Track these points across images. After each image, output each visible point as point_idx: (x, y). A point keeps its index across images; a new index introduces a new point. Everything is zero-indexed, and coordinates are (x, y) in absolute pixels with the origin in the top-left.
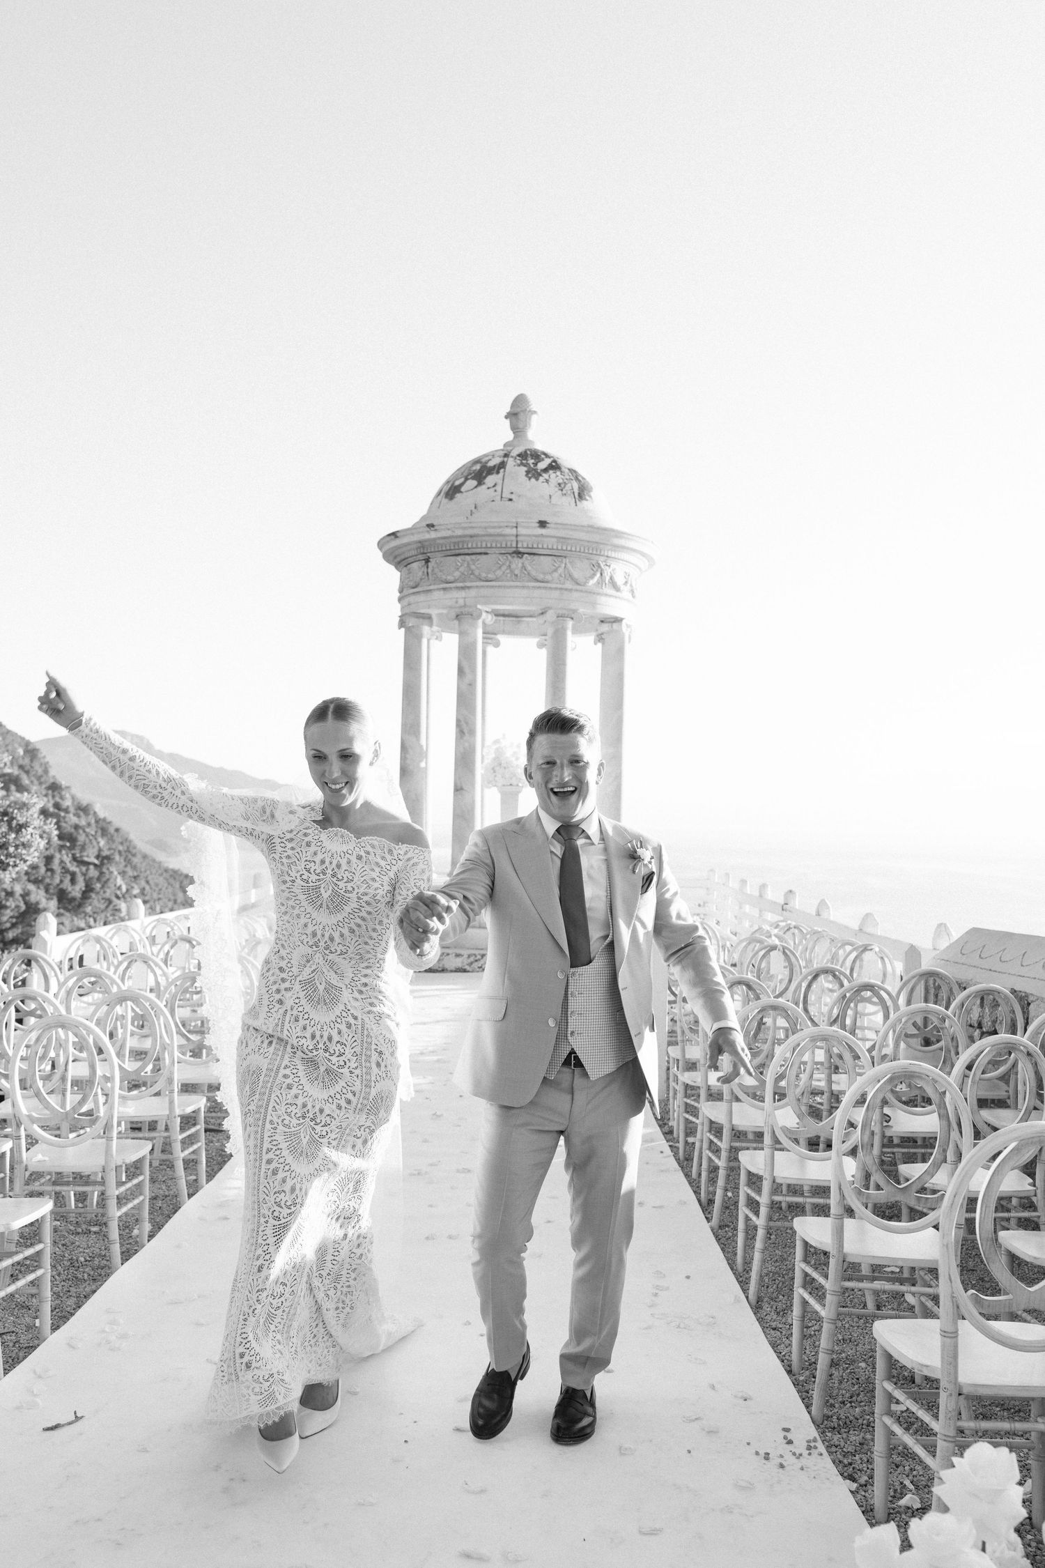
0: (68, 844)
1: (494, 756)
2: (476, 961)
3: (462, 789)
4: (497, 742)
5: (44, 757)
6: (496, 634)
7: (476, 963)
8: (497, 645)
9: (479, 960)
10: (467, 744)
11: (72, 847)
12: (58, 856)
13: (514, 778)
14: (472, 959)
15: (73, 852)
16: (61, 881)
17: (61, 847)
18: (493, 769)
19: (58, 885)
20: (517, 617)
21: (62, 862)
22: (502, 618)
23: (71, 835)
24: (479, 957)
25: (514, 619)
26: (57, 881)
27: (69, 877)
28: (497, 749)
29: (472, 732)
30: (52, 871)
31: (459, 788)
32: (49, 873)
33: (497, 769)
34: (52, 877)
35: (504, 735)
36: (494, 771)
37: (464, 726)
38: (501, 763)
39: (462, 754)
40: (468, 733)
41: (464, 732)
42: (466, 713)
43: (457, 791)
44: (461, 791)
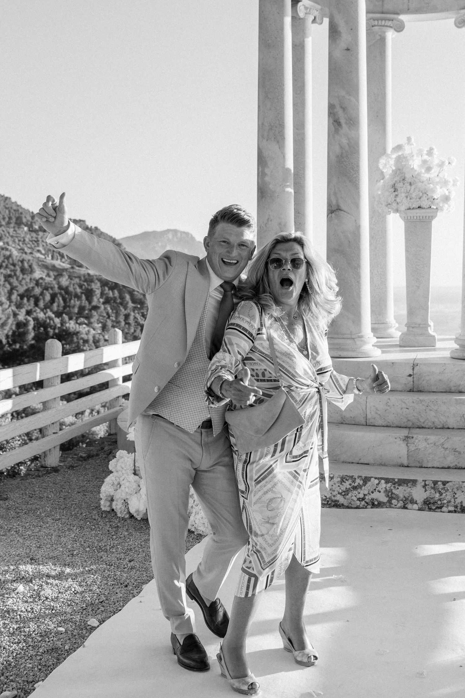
0: (139, 306)
1: (394, 168)
2: (355, 488)
3: (339, 209)
4: (399, 147)
5: (125, 249)
6: (398, 14)
7: (355, 492)
8: (400, 28)
9: (360, 487)
10: (344, 141)
11: (142, 308)
12: (132, 314)
13: (424, 198)
14: (347, 485)
15: (142, 311)
16: (135, 331)
17: (134, 309)
18: (394, 186)
19: (133, 333)
21: (135, 318)
23: (141, 300)
24: (359, 481)
26: (132, 331)
27: (140, 328)
28: (399, 159)
29: (354, 122)
30: (129, 324)
31: (334, 208)
32: (127, 326)
33: (398, 186)
34: (129, 329)
35: (409, 139)
36: (393, 190)
37: (340, 113)
38: (405, 178)
39: (337, 157)
40: (346, 123)
41: (340, 122)
42: (343, 93)
43: (332, 213)
44: (337, 213)
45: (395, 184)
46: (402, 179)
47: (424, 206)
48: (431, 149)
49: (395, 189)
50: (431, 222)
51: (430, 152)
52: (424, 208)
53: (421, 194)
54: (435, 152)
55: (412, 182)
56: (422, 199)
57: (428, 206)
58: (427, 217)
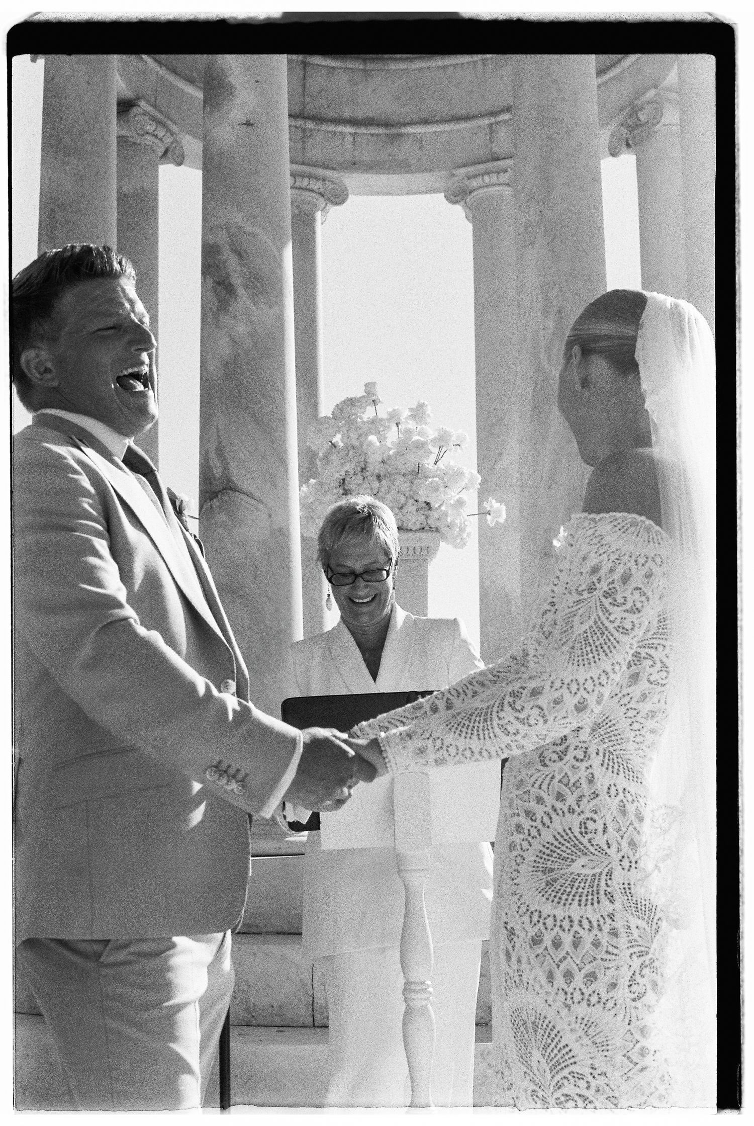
3: (229, 487)
4: (350, 402)
8: (338, 197)
10: (242, 329)
13: (411, 507)
20: (387, 125)
22: (349, 129)
25: (381, 131)
31: (217, 486)
35: (369, 388)
36: (342, 492)
37: (233, 264)
38: (366, 462)
39: (225, 365)
40: (246, 287)
41: (230, 285)
42: (238, 219)
43: (211, 500)
44: (225, 498)
45: (344, 480)
46: (359, 469)
47: (410, 526)
48: (421, 407)
49: (345, 490)
50: (425, 561)
51: (418, 413)
52: (411, 530)
53: (403, 499)
54: (429, 410)
55: (382, 474)
56: (405, 510)
57: (419, 526)
58: (418, 550)
